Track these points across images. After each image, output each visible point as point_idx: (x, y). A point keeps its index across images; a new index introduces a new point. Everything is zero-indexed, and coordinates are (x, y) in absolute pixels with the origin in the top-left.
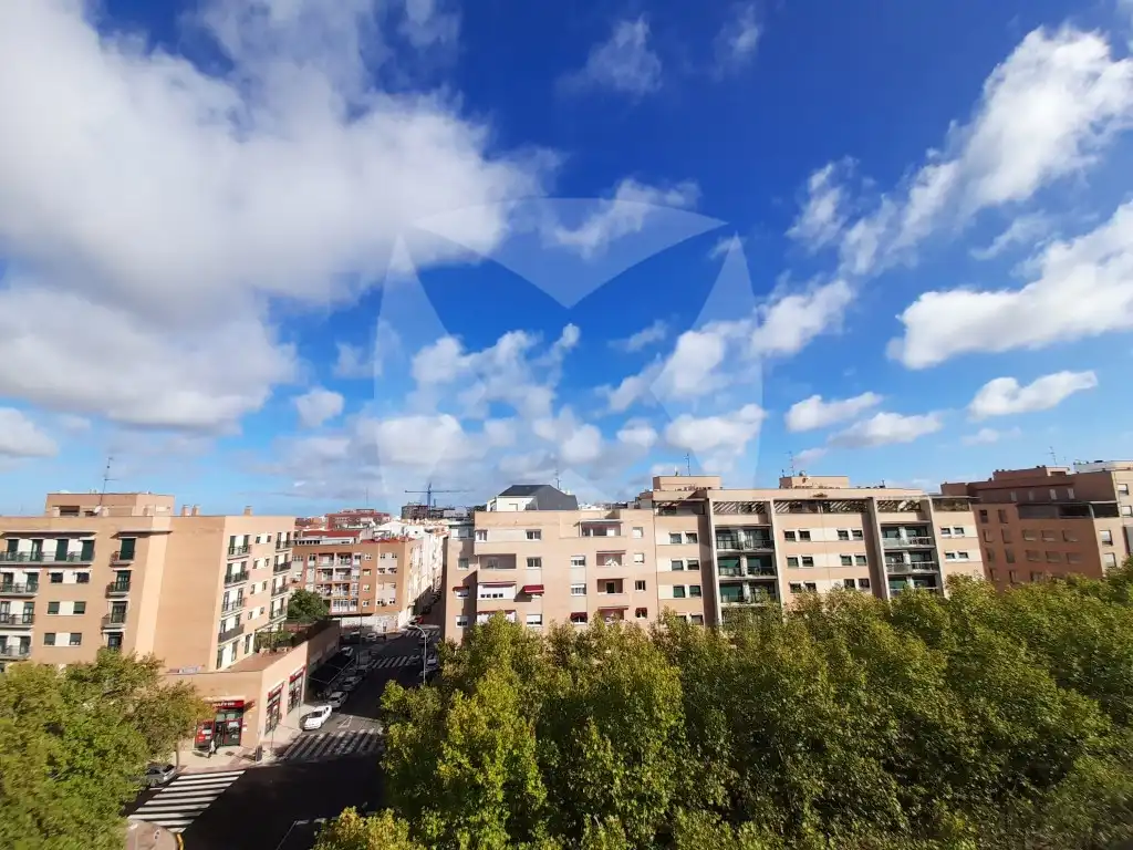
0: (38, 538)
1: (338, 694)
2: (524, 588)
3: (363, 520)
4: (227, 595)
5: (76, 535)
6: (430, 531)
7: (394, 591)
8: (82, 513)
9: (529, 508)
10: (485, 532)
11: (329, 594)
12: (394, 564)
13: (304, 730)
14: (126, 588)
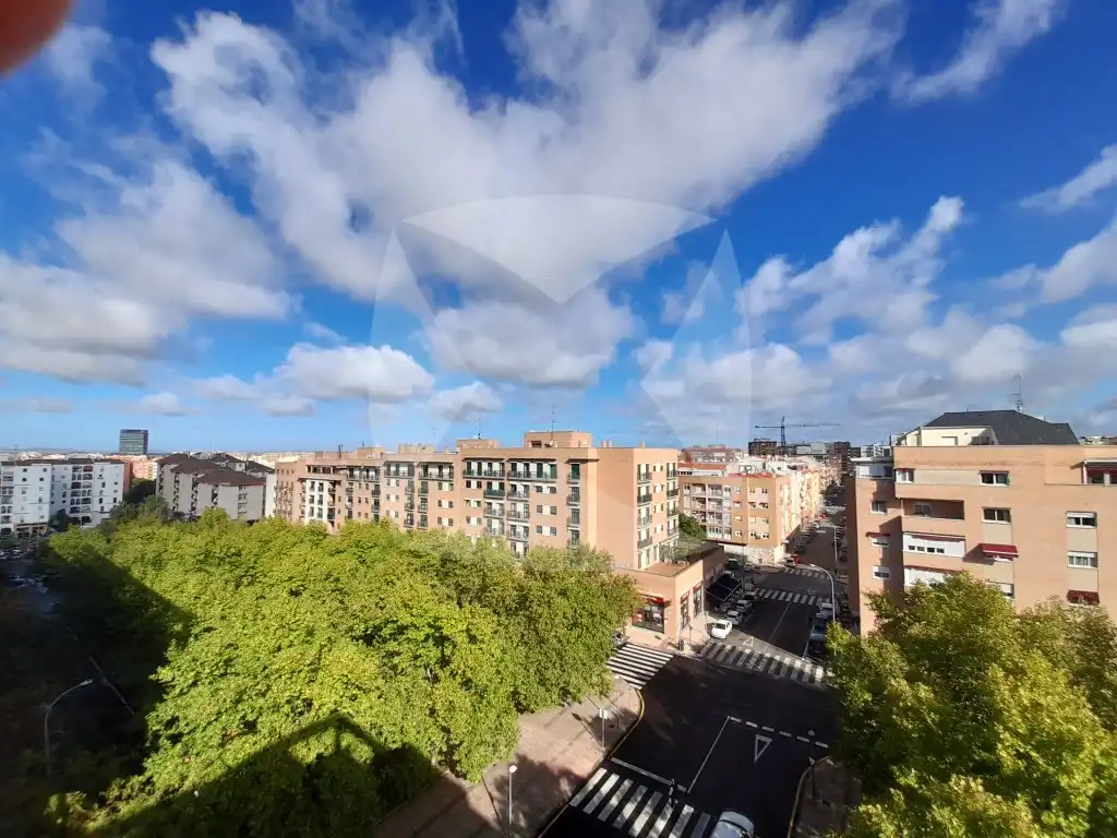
0: (527, 462)
1: (735, 613)
2: (981, 546)
3: (716, 455)
4: (639, 511)
5: (546, 460)
6: (794, 468)
7: (767, 526)
8: (543, 446)
9: (976, 442)
10: (911, 472)
11: (704, 521)
12: (765, 498)
13: (711, 636)
14: (577, 499)
